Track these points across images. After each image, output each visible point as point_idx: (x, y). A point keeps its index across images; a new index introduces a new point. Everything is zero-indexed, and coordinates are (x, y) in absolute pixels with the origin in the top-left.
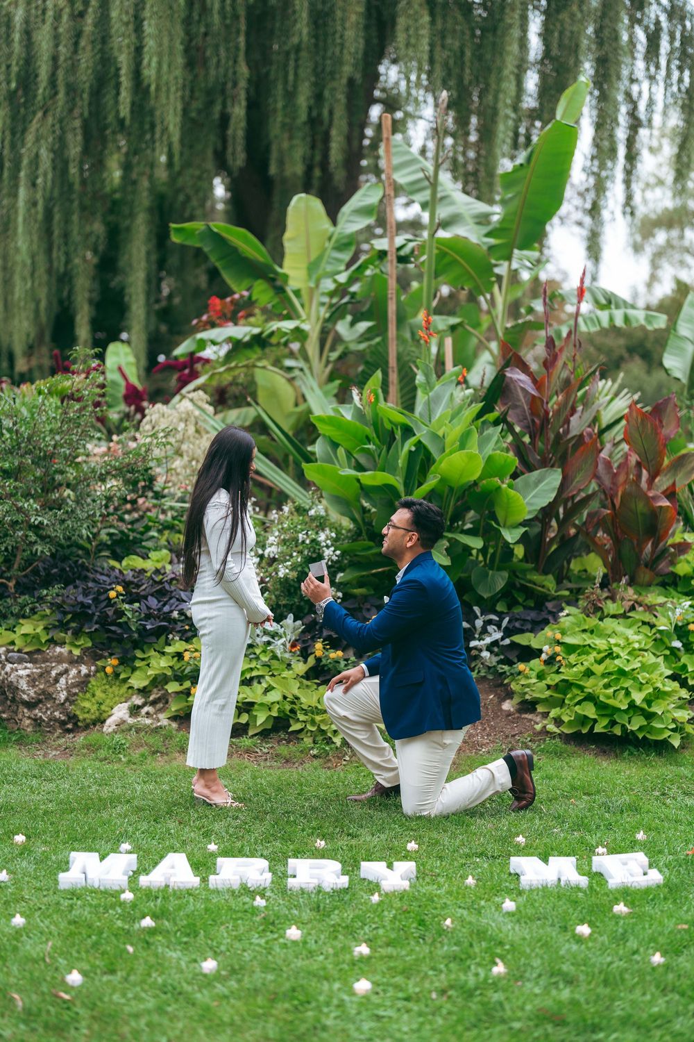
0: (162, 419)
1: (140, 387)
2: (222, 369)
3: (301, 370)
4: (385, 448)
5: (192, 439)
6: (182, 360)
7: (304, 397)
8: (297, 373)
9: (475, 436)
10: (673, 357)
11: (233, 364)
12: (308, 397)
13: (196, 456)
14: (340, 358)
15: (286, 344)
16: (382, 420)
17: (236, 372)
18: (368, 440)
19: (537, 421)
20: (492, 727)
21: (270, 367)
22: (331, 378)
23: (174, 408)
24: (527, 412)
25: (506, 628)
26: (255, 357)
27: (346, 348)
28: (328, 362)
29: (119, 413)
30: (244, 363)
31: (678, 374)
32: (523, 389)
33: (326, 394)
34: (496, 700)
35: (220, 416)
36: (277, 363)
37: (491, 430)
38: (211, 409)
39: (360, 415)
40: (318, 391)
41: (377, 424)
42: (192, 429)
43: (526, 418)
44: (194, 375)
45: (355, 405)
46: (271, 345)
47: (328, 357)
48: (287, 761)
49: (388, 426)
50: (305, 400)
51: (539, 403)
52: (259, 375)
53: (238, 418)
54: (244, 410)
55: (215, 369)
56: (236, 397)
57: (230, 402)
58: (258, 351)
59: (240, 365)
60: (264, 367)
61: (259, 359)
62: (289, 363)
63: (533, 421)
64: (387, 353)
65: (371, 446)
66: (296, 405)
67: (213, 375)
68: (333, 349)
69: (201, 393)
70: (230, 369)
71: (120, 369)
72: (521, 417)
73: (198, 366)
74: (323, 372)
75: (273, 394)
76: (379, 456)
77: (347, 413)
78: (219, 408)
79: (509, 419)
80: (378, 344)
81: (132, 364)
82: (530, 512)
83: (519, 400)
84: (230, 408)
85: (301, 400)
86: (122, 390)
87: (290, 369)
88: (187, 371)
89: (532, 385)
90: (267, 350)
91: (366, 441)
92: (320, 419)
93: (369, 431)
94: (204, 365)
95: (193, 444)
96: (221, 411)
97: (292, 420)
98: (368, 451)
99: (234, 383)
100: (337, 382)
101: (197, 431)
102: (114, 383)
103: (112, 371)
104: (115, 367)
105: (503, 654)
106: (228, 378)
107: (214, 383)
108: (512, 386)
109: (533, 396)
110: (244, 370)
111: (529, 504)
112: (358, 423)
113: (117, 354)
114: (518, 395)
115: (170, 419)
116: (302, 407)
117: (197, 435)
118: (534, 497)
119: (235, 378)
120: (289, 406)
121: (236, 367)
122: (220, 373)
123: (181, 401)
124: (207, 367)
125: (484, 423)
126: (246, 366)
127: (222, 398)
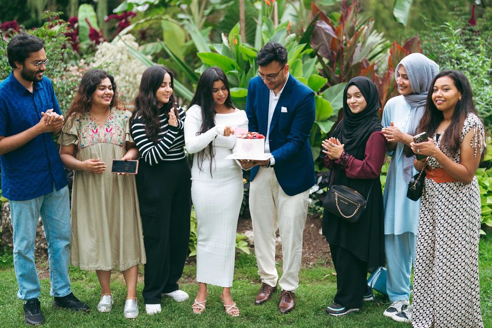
0: (107, 51)
1: (98, 29)
2: (142, 21)
3: (188, 20)
4: (244, 72)
5: (126, 63)
6: (120, 15)
7: (190, 36)
8: (185, 22)
9: (301, 65)
10: (399, 11)
11: (149, 18)
12: (193, 36)
13: (128, 73)
14: (211, 13)
15: (179, 6)
16: (241, 55)
17: (151, 22)
18: (233, 67)
19: (335, 53)
20: (314, 247)
21: (170, 19)
22: (205, 25)
23: (115, 44)
24: (329, 48)
25: (321, 183)
26: (161, 13)
27: (214, 8)
28: (203, 16)
29: (87, 44)
30: (156, 17)
31: (402, 21)
32: (327, 34)
33: (203, 35)
34: (316, 228)
35: (142, 47)
36: (174, 16)
37: (309, 60)
38: (136, 45)
39: (227, 51)
40: (199, 34)
41: (238, 57)
42: (125, 57)
43: (327, 52)
44: (127, 24)
45: (224, 45)
46: (170, 6)
47: (203, 13)
48: (189, 276)
49: (246, 58)
50: (191, 38)
51: (336, 42)
52: (164, 24)
53: (152, 48)
54: (156, 44)
55: (139, 20)
56: (151, 36)
57: (148, 39)
58: (163, 9)
59: (153, 18)
60: (167, 19)
61: (164, 14)
62: (181, 16)
63: (332, 53)
64: (239, 12)
65: (235, 71)
66: (186, 41)
67: (137, 24)
68: (206, 9)
69: (130, 36)
70: (147, 21)
71: (86, 20)
72: (325, 51)
73: (130, 18)
74: (201, 21)
75: (173, 35)
76: (241, 77)
77: (219, 49)
78: (142, 42)
79: (319, 53)
80: (232, 5)
81: (93, 16)
82: (335, 111)
83: (323, 40)
84: (149, 42)
85: (188, 38)
86: (88, 32)
87: (181, 20)
88: (123, 21)
89: (332, 31)
90: (169, 9)
91: (231, 68)
92: (203, 55)
93: (233, 61)
94: (132, 17)
95: (127, 66)
96: (143, 44)
97: (184, 50)
98: (233, 74)
99: (150, 28)
100: (210, 28)
101: (129, 58)
102: (84, 28)
103: (82, 21)
104: (84, 18)
105: (318, 199)
106: (146, 25)
107: (139, 28)
108: (319, 32)
109: (334, 38)
110: (155, 21)
111: (334, 106)
112: (227, 57)
113: (85, 11)
114: (323, 38)
115: (112, 51)
116: (189, 43)
117: (129, 61)
118: (336, 101)
119: (151, 25)
120: (182, 43)
121: (151, 19)
122: (142, 23)
123: (118, 40)
124: (134, 19)
125: (304, 55)
126: (157, 19)
127: (143, 37)
